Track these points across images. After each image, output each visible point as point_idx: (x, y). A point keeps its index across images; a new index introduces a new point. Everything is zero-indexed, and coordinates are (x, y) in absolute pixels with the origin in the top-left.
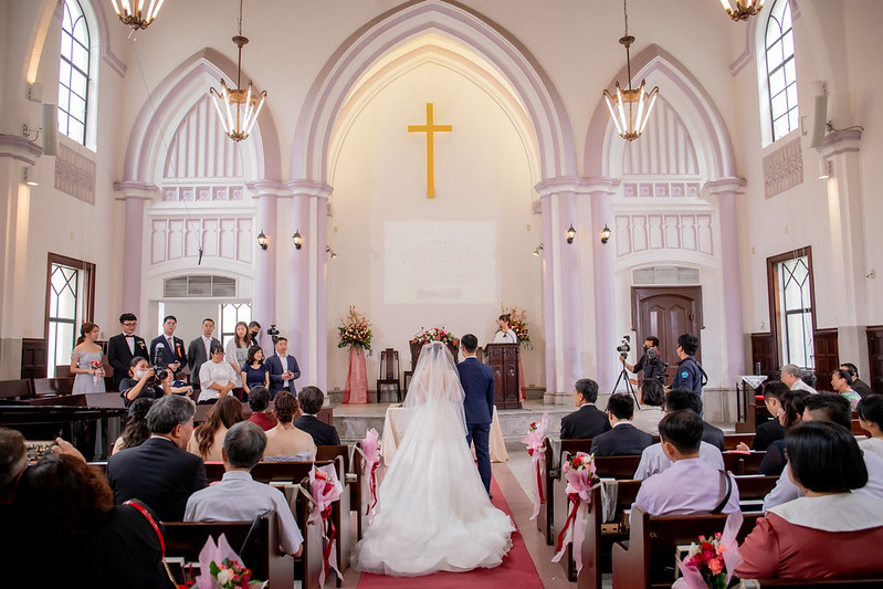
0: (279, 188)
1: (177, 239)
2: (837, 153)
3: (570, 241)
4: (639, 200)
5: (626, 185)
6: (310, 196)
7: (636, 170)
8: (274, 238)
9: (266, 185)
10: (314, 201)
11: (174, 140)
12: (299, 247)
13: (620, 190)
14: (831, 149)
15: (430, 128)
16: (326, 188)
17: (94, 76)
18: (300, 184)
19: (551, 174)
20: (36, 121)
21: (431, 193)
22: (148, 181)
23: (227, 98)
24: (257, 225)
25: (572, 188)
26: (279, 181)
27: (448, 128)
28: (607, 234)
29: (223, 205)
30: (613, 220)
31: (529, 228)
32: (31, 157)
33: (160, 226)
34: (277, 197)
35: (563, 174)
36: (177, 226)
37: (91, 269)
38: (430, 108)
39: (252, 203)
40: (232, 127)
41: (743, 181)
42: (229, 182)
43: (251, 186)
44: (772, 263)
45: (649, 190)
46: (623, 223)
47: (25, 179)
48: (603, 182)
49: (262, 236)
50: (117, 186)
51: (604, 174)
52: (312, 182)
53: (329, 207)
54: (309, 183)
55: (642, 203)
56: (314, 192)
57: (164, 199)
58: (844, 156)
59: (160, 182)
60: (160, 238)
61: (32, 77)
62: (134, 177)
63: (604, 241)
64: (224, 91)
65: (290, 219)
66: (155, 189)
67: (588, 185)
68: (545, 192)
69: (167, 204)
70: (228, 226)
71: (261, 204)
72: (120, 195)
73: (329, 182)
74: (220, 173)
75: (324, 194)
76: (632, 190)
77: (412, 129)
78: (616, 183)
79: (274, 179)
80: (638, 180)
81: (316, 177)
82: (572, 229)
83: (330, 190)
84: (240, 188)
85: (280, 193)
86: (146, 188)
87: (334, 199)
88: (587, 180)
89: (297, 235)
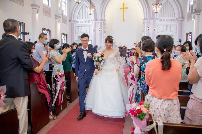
0: (96, 21)
1: (80, 30)
2: (196, 15)
3: (148, 30)
4: (162, 22)
5: (160, 19)
6: (102, 22)
7: (162, 16)
8: (96, 29)
9: (94, 20)
10: (102, 23)
11: (79, 13)
12: (100, 31)
13: (159, 20)
14: (195, 14)
15: (124, 8)
16: (105, 20)
17: (66, 3)
18: (100, 20)
19: (145, 17)
20: (60, 13)
21: (124, 20)
22: (75, 20)
23: (88, 8)
24: (93, 27)
25: (149, 20)
26: (97, 19)
27: (127, 8)
28: (155, 29)
29: (87, 24)
30: (157, 26)
31: (142, 27)
32: (60, 19)
33: (77, 28)
34: (96, 22)
35: (148, 17)
36: (80, 28)
37: (67, 35)
38: (124, 4)
39: (92, 23)
40: (90, 13)
41: (184, 18)
42: (88, 20)
43: (92, 20)
44: (187, 35)
45: (164, 20)
46: (159, 26)
47: (59, 22)
48: (155, 19)
49: (94, 29)
50: (70, 21)
51: (155, 17)
52: (102, 19)
53: (105, 23)
54: (102, 20)
55: (163, 23)
56: (102, 21)
57: (77, 23)
58: (197, 15)
59: (77, 20)
60: (77, 29)
61: (59, 6)
62: (73, 20)
63: (155, 30)
64: (88, 7)
65: (98, 26)
66: (76, 21)
67: (152, 19)
68: (144, 21)
69: (78, 24)
70: (88, 27)
71: (94, 24)
72: (70, 22)
73: (105, 19)
74: (86, 18)
75: (104, 22)
76: (161, 20)
77: (120, 8)
78: (158, 19)
79: (96, 19)
80: (162, 18)
81: (103, 19)
82: (148, 28)
83: (105, 21)
84: (90, 21)
85: (97, 22)
86: (74, 21)
87: (106, 22)
88: (152, 18)
89: (100, 29)
